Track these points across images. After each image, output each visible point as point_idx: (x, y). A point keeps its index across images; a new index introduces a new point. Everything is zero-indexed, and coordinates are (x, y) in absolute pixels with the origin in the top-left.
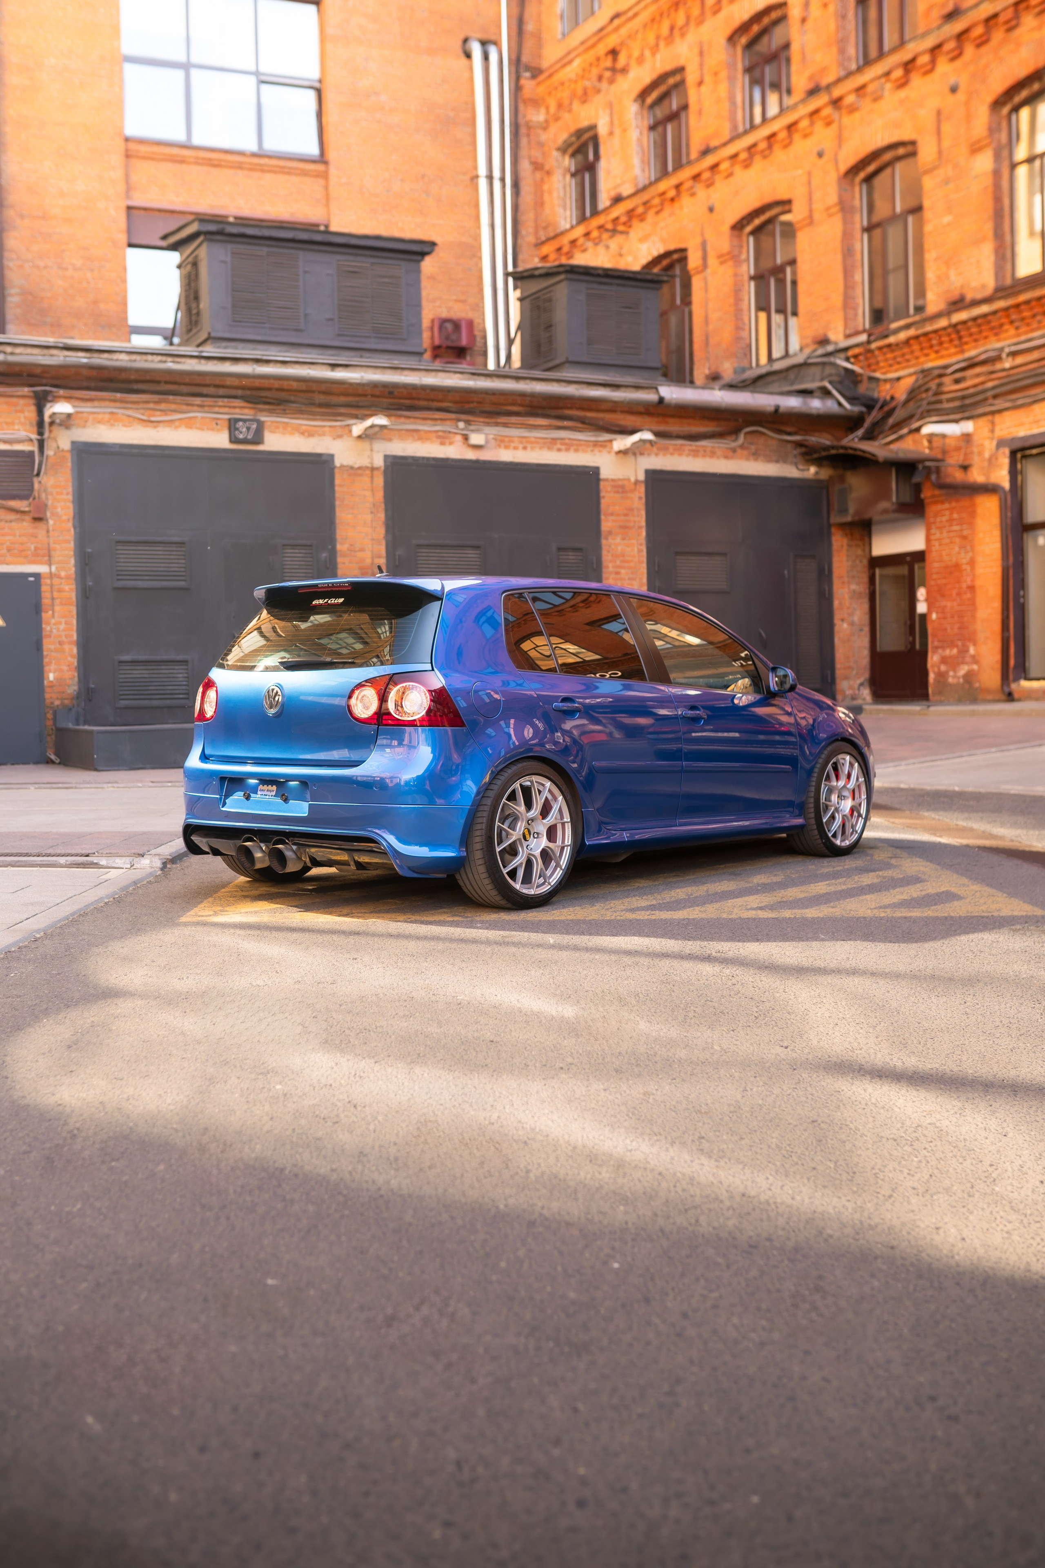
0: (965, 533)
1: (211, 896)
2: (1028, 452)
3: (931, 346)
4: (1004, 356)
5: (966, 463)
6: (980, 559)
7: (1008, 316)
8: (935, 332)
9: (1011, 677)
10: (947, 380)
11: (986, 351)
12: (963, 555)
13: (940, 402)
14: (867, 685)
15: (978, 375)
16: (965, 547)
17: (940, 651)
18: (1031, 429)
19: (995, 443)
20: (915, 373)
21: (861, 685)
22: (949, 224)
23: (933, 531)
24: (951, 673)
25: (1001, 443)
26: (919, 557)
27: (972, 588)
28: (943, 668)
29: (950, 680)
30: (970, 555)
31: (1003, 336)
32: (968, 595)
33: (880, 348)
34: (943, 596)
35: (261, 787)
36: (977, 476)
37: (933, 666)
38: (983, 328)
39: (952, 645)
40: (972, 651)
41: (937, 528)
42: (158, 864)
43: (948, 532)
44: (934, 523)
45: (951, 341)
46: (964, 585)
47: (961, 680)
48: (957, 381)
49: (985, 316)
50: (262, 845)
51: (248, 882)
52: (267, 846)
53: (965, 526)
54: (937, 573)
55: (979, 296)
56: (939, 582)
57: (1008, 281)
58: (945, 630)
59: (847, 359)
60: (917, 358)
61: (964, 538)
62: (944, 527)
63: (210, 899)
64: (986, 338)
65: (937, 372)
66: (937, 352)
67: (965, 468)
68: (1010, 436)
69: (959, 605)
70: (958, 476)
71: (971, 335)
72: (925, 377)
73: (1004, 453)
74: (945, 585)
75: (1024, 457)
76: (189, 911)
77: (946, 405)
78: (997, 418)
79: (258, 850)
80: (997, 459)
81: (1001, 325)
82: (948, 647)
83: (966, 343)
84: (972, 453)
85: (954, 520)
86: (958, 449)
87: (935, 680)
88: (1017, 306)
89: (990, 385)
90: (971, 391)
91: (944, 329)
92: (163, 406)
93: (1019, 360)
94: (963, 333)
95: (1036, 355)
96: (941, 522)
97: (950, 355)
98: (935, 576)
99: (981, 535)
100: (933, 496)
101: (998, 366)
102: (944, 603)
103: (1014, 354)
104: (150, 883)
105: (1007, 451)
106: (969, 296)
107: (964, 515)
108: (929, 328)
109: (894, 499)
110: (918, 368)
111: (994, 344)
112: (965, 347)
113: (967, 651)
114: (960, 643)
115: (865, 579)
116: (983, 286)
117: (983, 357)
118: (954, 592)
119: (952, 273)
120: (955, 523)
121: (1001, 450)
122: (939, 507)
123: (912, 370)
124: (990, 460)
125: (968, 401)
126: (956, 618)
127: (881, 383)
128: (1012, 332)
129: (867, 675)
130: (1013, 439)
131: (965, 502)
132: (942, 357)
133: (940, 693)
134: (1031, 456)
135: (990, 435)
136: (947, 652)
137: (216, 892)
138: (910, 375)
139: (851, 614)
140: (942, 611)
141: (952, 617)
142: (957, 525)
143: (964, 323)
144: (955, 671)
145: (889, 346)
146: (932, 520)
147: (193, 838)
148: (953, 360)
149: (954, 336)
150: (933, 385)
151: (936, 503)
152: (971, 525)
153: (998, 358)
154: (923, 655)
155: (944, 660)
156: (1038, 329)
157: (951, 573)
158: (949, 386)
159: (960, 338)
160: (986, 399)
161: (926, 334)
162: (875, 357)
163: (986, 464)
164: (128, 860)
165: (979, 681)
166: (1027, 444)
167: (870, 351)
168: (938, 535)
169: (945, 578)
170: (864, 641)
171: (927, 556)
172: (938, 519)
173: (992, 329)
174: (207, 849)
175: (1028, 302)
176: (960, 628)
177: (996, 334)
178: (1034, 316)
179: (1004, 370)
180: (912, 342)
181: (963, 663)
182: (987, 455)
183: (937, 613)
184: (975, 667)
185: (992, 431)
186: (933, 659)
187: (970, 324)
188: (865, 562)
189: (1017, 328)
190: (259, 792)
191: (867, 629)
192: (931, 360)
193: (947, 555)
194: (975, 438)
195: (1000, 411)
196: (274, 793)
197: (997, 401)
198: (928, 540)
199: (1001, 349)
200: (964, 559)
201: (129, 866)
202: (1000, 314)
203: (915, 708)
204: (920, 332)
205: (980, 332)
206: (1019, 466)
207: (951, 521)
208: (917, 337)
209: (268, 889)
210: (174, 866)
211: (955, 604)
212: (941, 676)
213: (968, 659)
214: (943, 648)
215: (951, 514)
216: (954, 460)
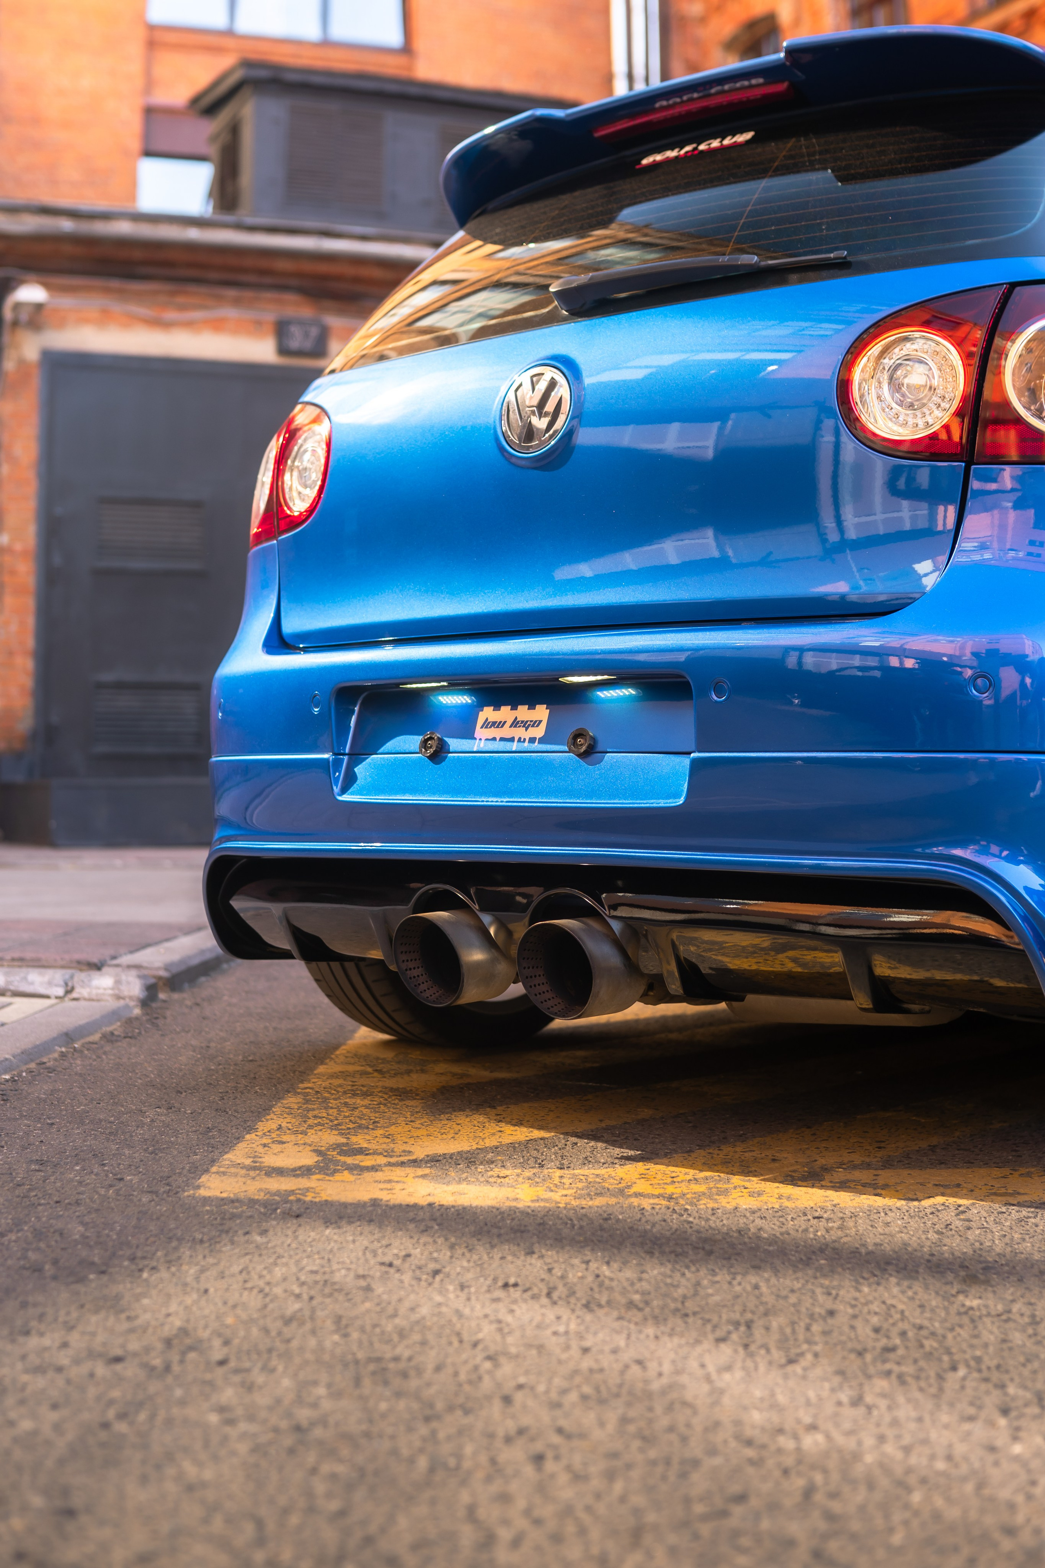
1: (291, 1089)
35: (488, 713)
42: (134, 988)
50: (486, 918)
51: (386, 1044)
52: (502, 925)
63: (292, 1101)
76: (229, 1145)
79: (473, 937)
92: (180, 299)
104: (110, 1038)
137: (303, 1074)
147: (238, 904)
164: (58, 976)
174: (281, 941)
190: (480, 732)
196: (539, 732)
201: (60, 992)
209: (457, 1069)
210: (176, 996)
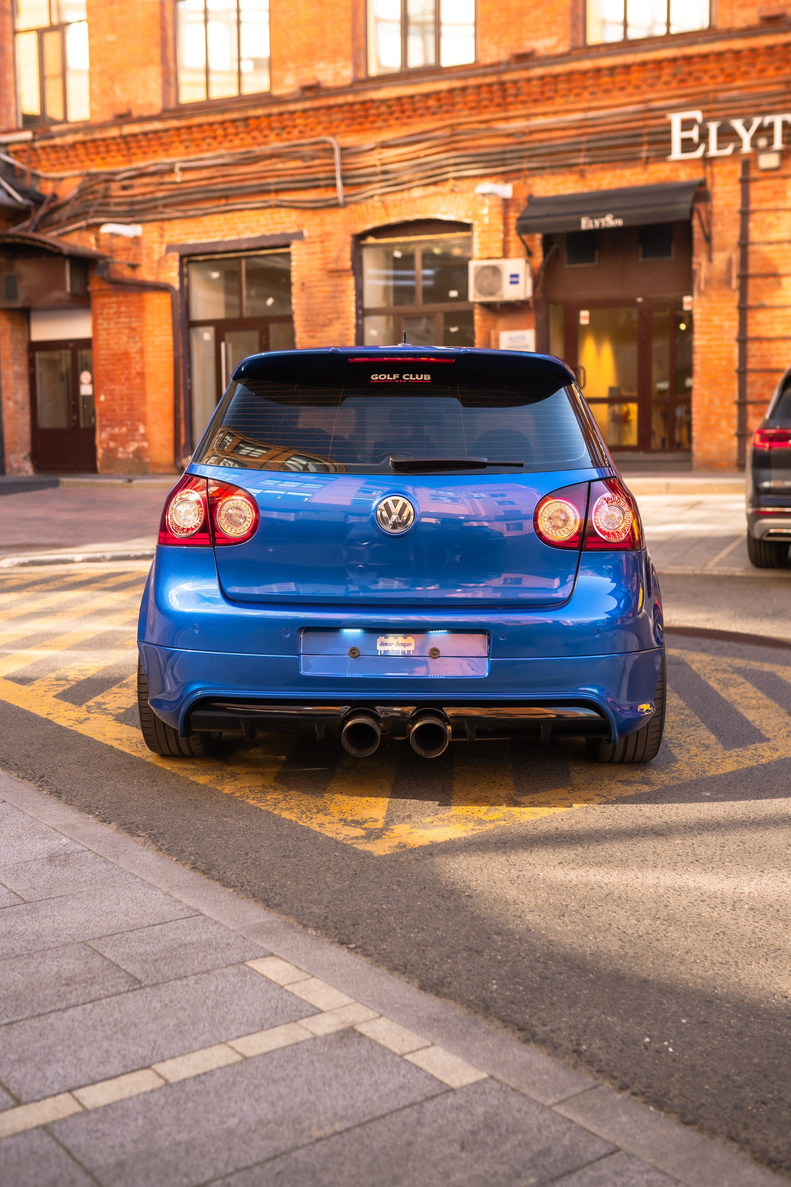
0: (134, 325)
2: (195, 258)
3: (98, 153)
4: (177, 169)
5: (135, 262)
6: (149, 349)
7: (179, 135)
8: (104, 140)
9: (182, 453)
10: (114, 186)
11: (155, 164)
12: (131, 345)
13: (108, 205)
14: (28, 458)
15: (146, 185)
16: (134, 338)
17: (109, 429)
18: (200, 238)
19: (164, 247)
20: (80, 176)
21: (24, 458)
22: (113, 42)
23: (100, 321)
24: (121, 449)
25: (170, 248)
26: (86, 344)
27: (141, 375)
28: (112, 444)
29: (120, 455)
30: (139, 345)
31: (172, 152)
32: (138, 381)
33: (43, 148)
34: (111, 380)
36: (146, 275)
37: (101, 443)
38: (153, 142)
39: (121, 424)
40: (142, 429)
41: (104, 319)
43: (116, 323)
44: (101, 314)
45: (119, 150)
46: (133, 372)
47: (131, 456)
48: (125, 188)
49: (156, 132)
53: (133, 319)
54: (105, 359)
55: (146, 113)
56: (107, 368)
57: (172, 105)
58: (114, 410)
59: (7, 154)
60: (82, 161)
61: (133, 329)
62: (112, 318)
64: (155, 152)
65: (104, 177)
66: (103, 159)
67: (134, 267)
68: (180, 243)
69: (128, 389)
70: (127, 273)
71: (140, 147)
72: (91, 180)
73: (173, 257)
74: (113, 370)
75: (189, 262)
77: (113, 208)
78: (167, 225)
80: (166, 261)
81: (172, 143)
82: (117, 426)
83: (134, 154)
84: (141, 254)
85: (122, 312)
86: (127, 249)
87: (103, 455)
88: (189, 128)
89: (160, 194)
90: (140, 198)
91: (114, 138)
93: (189, 176)
94: (132, 145)
95: (205, 173)
96: (108, 314)
97: (117, 164)
98: (102, 362)
99: (150, 328)
100: (101, 290)
101: (167, 179)
102: (112, 387)
103: (183, 170)
105: (177, 255)
106: (136, 113)
107: (132, 309)
108: (98, 135)
109: (68, 289)
110: (85, 171)
111: (163, 160)
112: (133, 158)
113: (137, 430)
114: (129, 423)
115: (24, 361)
116: (150, 105)
117: (152, 169)
118: (123, 378)
119: (117, 89)
120: (123, 315)
121: (171, 254)
122: (107, 300)
123: (76, 172)
124: (159, 261)
125: (137, 207)
126: (125, 401)
127: (42, 181)
128: (182, 149)
129: (27, 450)
130: (182, 246)
131: (133, 298)
132: (108, 164)
133: (109, 467)
134: (197, 261)
135: (159, 239)
136: (116, 430)
138: (74, 177)
139: (15, 393)
140: (111, 394)
141: (121, 399)
142: (125, 317)
143: (135, 135)
144: (124, 447)
145: (54, 147)
146: (98, 311)
148: (121, 168)
149: (123, 146)
150: (101, 188)
151: (103, 296)
152: (140, 318)
153: (171, 171)
154: (91, 432)
155: (113, 437)
156: (208, 150)
157: (119, 360)
158: (115, 189)
159: (129, 149)
160: (156, 207)
161: (93, 141)
162: (37, 155)
163: (155, 265)
165: (149, 457)
166: (197, 251)
167: (34, 150)
168: (105, 325)
169: (113, 364)
170: (25, 419)
171: (94, 344)
172: (106, 311)
173: (161, 144)
175: (200, 126)
176: (129, 410)
177: (166, 150)
178: (203, 139)
179: (175, 183)
180: (78, 146)
181: (133, 440)
182: (156, 257)
183: (105, 395)
184: (145, 444)
185: (162, 236)
186: (101, 437)
187: (140, 137)
188: (25, 345)
189: (187, 147)
191: (27, 408)
192: (97, 166)
193: (116, 344)
194: (144, 241)
195: (169, 219)
197: (167, 210)
198: (95, 329)
199: (173, 164)
200: (133, 348)
202: (172, 132)
203: (84, 480)
204: (89, 137)
205: (149, 146)
206: (185, 270)
207: (119, 313)
208: (84, 143)
211: (124, 388)
212: (110, 452)
213: (138, 437)
214: (112, 426)
215: (119, 307)
216: (120, 258)
